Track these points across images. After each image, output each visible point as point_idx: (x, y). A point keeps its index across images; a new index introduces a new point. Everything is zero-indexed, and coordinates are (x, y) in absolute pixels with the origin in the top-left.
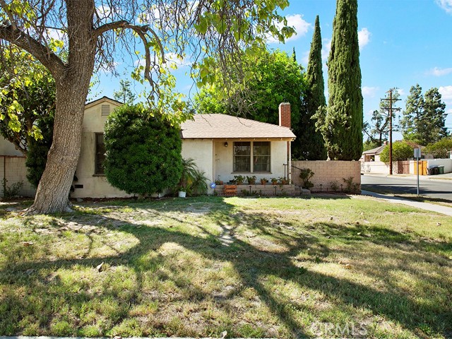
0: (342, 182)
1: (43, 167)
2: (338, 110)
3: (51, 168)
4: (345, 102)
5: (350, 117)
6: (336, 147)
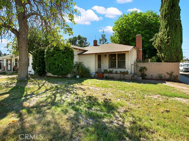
0: (166, 75)
2: (163, 34)
4: (167, 29)
5: (169, 37)
6: (163, 55)
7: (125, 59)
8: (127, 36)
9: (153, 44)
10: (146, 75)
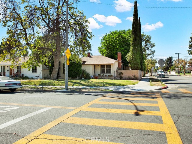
0: (132, 76)
1: (52, 71)
2: (131, 54)
3: (53, 71)
5: (133, 57)
6: (131, 65)
7: (111, 68)
8: (112, 50)
9: (127, 59)
10: (122, 77)
